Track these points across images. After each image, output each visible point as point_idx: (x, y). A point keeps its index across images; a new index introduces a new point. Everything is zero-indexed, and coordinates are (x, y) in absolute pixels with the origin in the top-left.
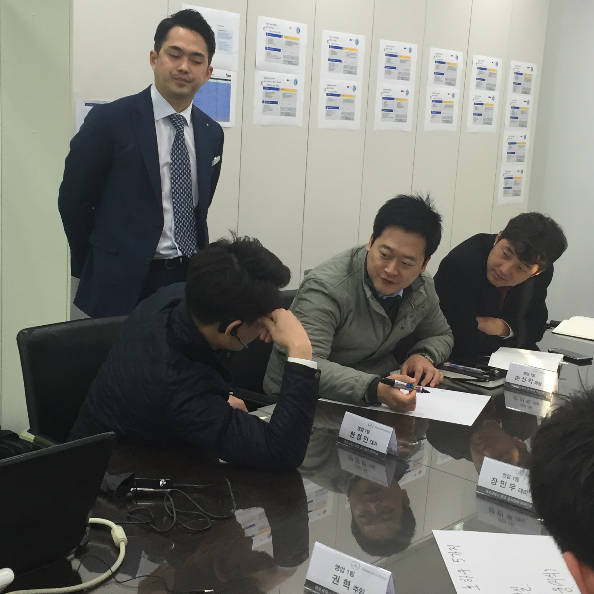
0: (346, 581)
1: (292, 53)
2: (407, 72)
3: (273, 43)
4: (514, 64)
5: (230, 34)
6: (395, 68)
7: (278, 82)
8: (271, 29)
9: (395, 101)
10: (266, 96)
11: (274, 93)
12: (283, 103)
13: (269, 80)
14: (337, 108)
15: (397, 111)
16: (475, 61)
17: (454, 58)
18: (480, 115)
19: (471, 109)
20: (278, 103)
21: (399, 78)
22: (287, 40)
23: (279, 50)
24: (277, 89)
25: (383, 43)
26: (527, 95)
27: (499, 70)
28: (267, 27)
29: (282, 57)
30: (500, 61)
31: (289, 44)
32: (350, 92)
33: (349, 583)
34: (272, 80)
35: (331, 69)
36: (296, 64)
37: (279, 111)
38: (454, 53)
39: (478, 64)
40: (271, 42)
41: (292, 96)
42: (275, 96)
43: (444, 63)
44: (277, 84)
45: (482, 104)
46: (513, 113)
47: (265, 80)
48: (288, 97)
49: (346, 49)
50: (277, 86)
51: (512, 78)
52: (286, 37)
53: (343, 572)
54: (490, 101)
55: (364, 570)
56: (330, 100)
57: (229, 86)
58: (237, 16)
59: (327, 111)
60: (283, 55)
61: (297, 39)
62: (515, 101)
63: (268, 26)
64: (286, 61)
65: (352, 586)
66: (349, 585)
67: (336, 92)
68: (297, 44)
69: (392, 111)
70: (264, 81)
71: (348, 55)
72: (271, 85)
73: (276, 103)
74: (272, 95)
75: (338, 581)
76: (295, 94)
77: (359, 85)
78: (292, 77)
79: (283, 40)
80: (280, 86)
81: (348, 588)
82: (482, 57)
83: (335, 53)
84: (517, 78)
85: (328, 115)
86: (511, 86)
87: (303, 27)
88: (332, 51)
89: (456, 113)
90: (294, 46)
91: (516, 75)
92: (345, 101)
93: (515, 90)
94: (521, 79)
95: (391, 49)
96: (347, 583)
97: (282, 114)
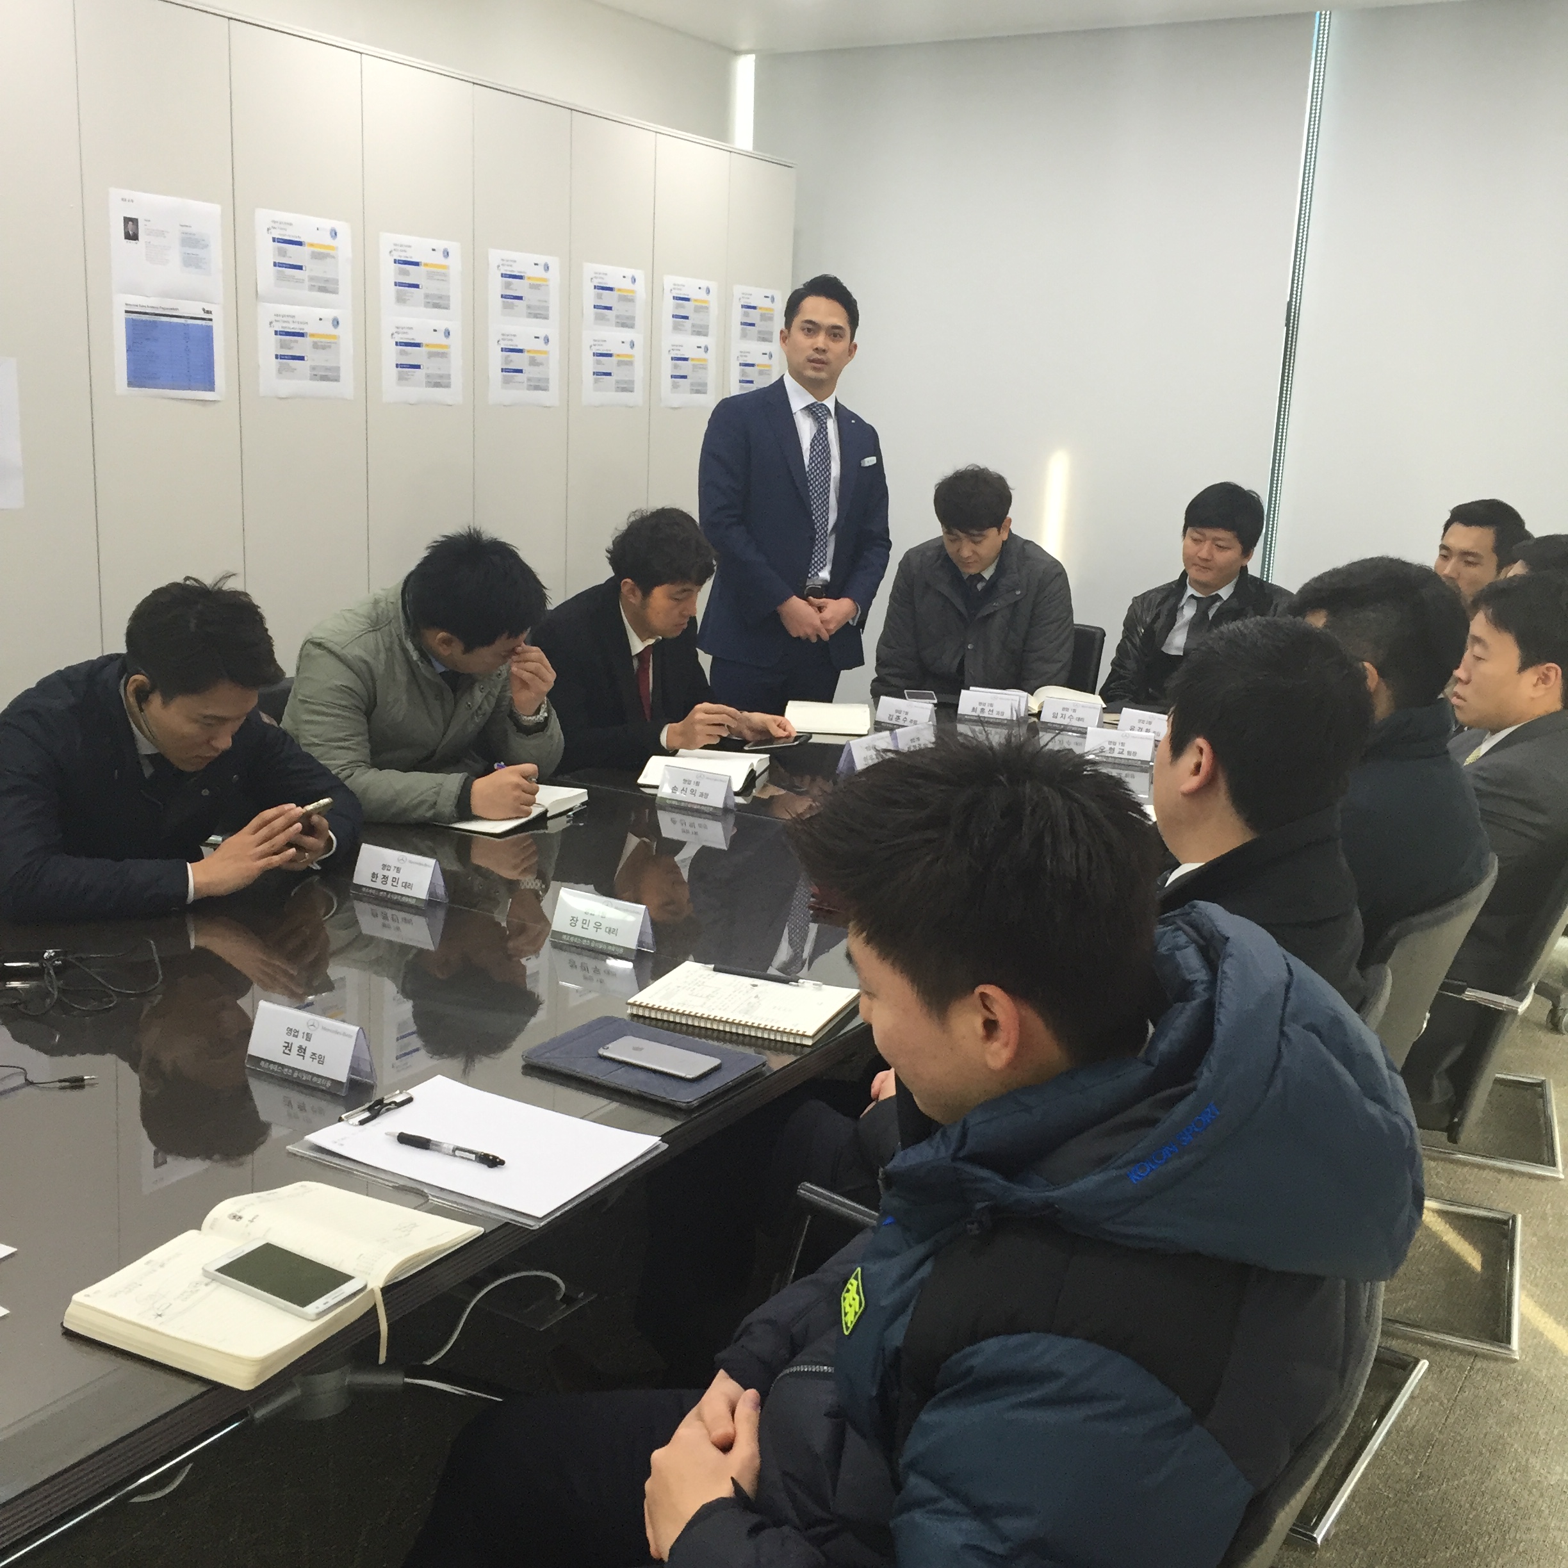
0: (300, 1047)
1: (325, 272)
2: (544, 304)
3: (288, 255)
4: (738, 290)
5: (204, 240)
6: (520, 298)
7: (301, 323)
8: (283, 232)
9: (526, 354)
10: (282, 347)
11: (296, 342)
12: (314, 358)
13: (285, 319)
14: (418, 367)
15: (530, 372)
16: (667, 288)
17: (629, 280)
18: (685, 377)
19: (667, 368)
20: (306, 358)
21: (530, 315)
22: (312, 249)
23: (300, 268)
24: (302, 335)
25: (496, 256)
26: (767, 343)
27: (713, 301)
28: (274, 228)
29: (307, 279)
30: (713, 285)
31: (317, 256)
32: (440, 339)
33: (305, 1050)
34: (290, 319)
35: (400, 300)
36: (335, 292)
37: (308, 373)
38: (629, 272)
39: (673, 291)
40: (283, 253)
41: (330, 347)
42: (299, 346)
43: (611, 289)
44: (302, 326)
45: (686, 359)
46: (743, 373)
47: (277, 318)
48: (324, 348)
49: (426, 265)
50: (300, 329)
51: (737, 315)
52: (312, 245)
53: (297, 1036)
54: (700, 353)
55: (324, 1029)
56: (402, 353)
57: (210, 328)
58: (215, 209)
59: (399, 372)
60: (309, 276)
61: (333, 248)
62: (744, 353)
63: (275, 225)
64: (314, 286)
65: (308, 1054)
66: (304, 1053)
67: (413, 339)
68: (333, 257)
69: (520, 371)
70: (276, 321)
71: (431, 276)
72: (289, 328)
73: (302, 358)
74: (292, 345)
75: (290, 1050)
76: (336, 343)
77: (455, 326)
78: (329, 313)
79: (305, 250)
80: (306, 329)
81: (304, 1056)
82: (680, 280)
83: (407, 273)
84: (746, 315)
85: (401, 378)
86: (736, 328)
87: (342, 227)
88: (399, 268)
89: (639, 373)
90: (328, 260)
91: (744, 309)
92: (431, 355)
93: (744, 335)
94: (754, 316)
95: (511, 266)
96: (302, 1050)
97: (314, 377)
